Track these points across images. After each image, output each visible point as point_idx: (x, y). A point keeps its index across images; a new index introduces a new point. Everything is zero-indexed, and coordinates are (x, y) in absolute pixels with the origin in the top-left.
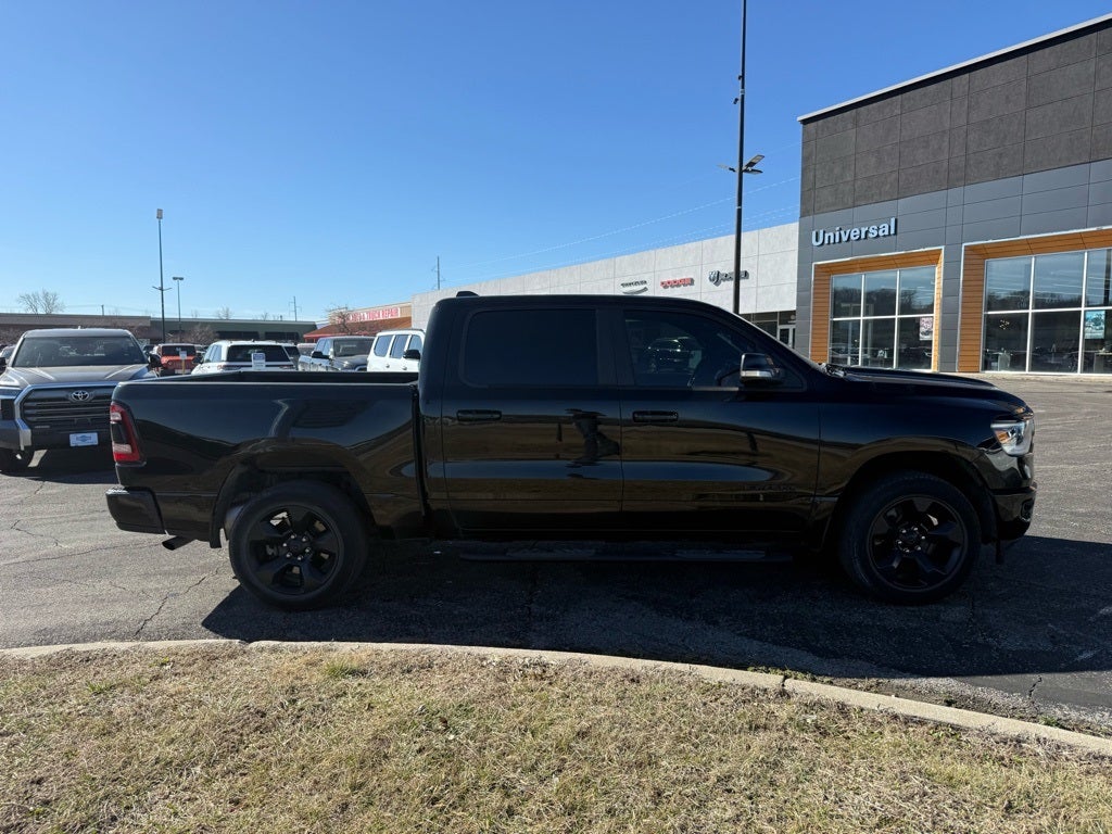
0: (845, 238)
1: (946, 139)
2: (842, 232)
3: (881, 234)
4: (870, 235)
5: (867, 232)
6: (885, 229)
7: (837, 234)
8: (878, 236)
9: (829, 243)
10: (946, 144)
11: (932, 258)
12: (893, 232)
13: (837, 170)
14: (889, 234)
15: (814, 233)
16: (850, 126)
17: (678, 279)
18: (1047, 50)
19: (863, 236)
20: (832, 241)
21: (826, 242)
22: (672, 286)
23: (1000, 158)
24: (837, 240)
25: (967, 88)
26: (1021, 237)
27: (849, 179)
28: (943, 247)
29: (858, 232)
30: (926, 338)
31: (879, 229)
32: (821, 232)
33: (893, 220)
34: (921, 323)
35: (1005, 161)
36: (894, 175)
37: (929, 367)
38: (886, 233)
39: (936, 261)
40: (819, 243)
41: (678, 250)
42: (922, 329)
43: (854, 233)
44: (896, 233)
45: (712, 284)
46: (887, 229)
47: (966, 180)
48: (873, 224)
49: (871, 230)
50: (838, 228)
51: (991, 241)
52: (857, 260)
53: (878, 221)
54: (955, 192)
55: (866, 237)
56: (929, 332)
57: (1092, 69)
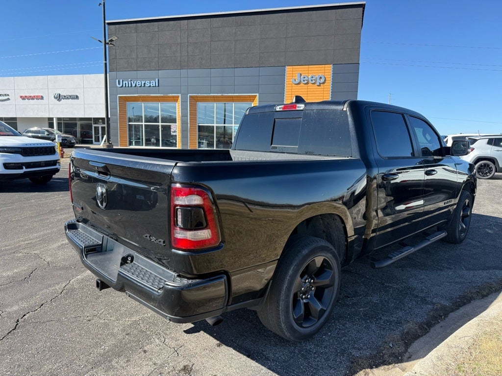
0: (134, 85)
1: (179, 47)
2: (132, 82)
3: (151, 85)
4: (146, 85)
5: (144, 84)
6: (153, 83)
7: (130, 83)
8: (150, 86)
9: (126, 86)
10: (179, 49)
11: (175, 99)
12: (157, 85)
13: (128, 52)
14: (156, 86)
15: (117, 81)
16: (133, 31)
17: (32, 95)
18: (218, 19)
19: (143, 85)
20: (127, 85)
21: (124, 85)
22: (28, 99)
23: (202, 60)
24: (130, 85)
25: (187, 26)
26: (211, 95)
27: (134, 57)
28: (180, 95)
29: (140, 83)
30: (174, 134)
31: (150, 83)
32: (121, 81)
33: (157, 80)
34: (171, 127)
35: (204, 62)
36: (156, 59)
37: (176, 147)
38: (154, 85)
39: (177, 101)
40: (121, 85)
41: (31, 79)
42: (172, 130)
43: (138, 83)
44: (158, 86)
45: (56, 101)
46: (154, 83)
47: (188, 67)
48: (147, 80)
49: (146, 83)
50: (130, 80)
51: (199, 95)
52: (140, 96)
53: (150, 79)
54: (184, 72)
55: (144, 86)
56: (175, 132)
57: (234, 31)
